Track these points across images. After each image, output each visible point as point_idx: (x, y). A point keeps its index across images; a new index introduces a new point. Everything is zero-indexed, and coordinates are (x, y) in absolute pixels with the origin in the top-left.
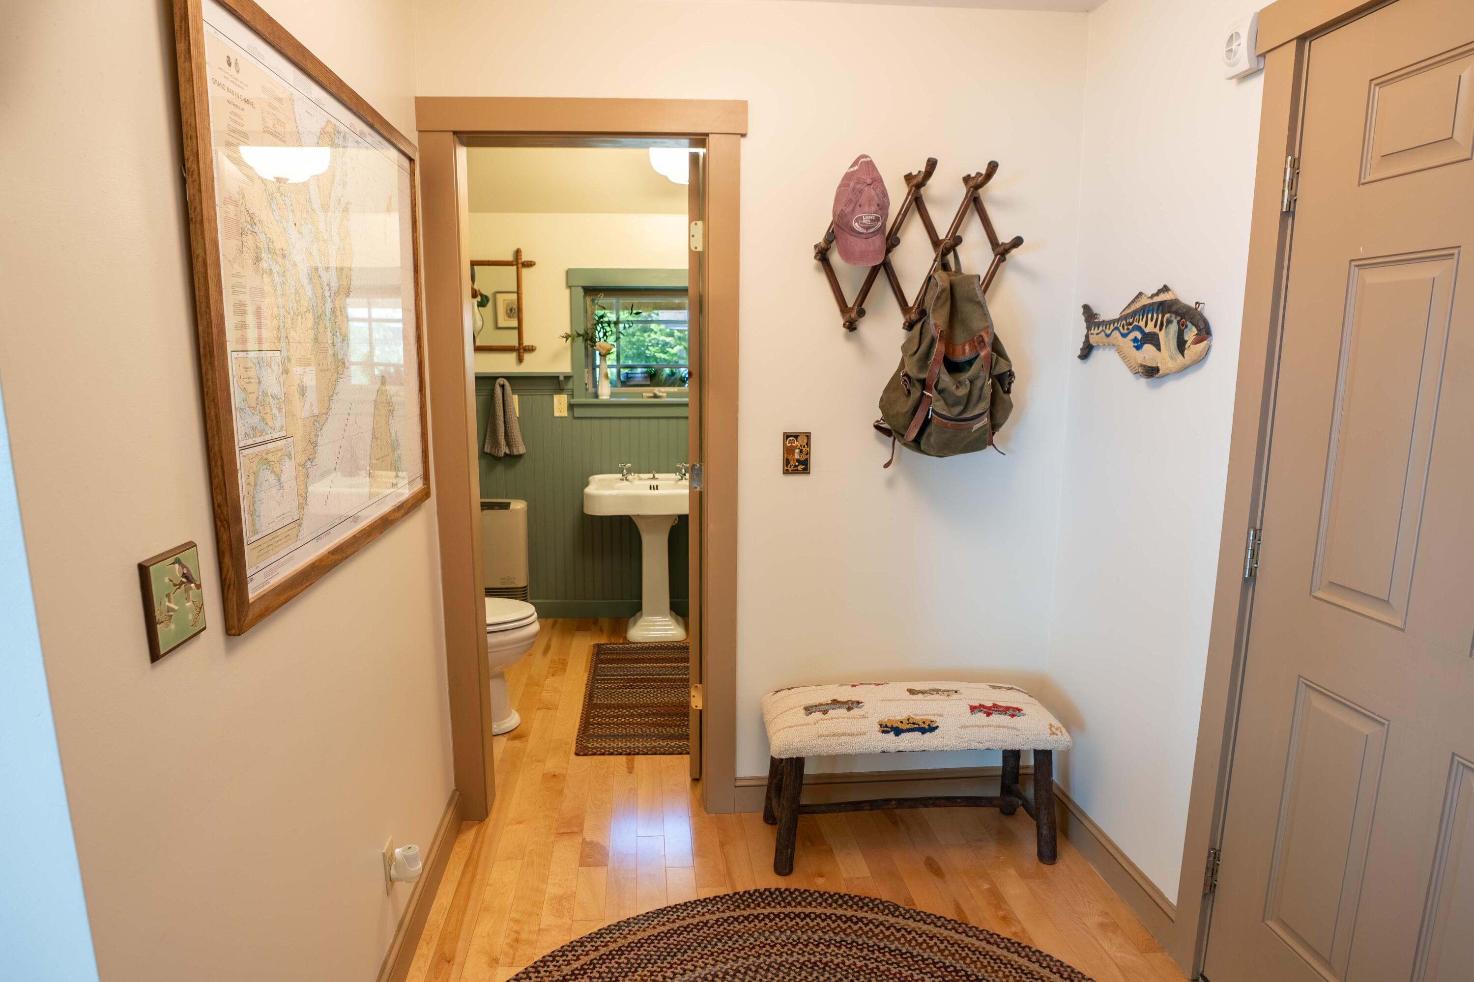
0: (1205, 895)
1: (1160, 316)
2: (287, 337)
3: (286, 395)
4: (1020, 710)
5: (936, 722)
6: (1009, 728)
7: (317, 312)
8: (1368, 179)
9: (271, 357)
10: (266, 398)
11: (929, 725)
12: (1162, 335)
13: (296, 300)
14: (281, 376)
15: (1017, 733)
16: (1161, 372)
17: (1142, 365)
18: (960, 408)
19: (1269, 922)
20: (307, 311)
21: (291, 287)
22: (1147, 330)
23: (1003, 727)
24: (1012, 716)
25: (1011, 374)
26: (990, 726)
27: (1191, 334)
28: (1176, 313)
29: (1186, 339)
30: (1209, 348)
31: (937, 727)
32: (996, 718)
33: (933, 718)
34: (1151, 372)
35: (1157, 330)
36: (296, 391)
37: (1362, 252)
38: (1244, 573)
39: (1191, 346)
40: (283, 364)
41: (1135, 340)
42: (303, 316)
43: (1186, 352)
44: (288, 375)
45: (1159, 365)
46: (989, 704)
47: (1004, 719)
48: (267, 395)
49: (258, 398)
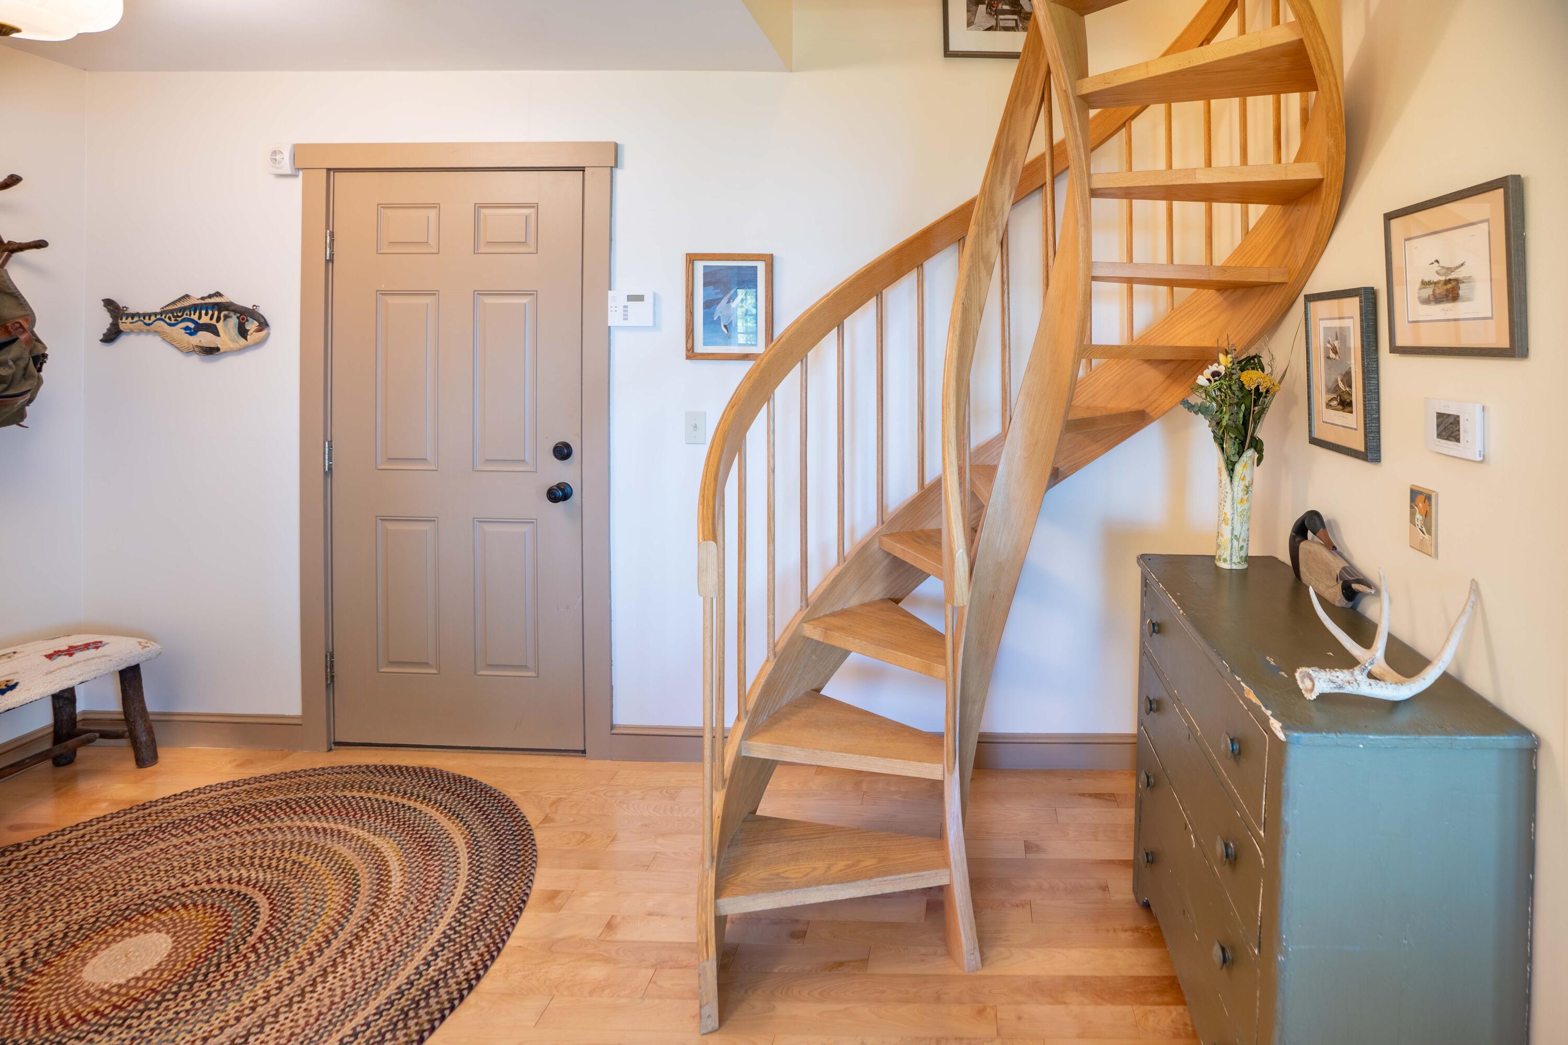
0: (327, 686)
1: (216, 313)
4: (101, 642)
5: (13, 680)
6: (99, 658)
8: (382, 252)
11: (6, 685)
12: (220, 326)
15: (109, 658)
16: (221, 351)
17: (197, 346)
18: (5, 386)
19: (382, 670)
22: (201, 322)
23: (93, 658)
24: (97, 648)
25: (45, 356)
26: (78, 662)
27: (252, 326)
28: (235, 311)
29: (248, 328)
30: (268, 335)
31: (16, 684)
32: (78, 656)
33: (8, 678)
34: (211, 351)
35: (214, 322)
37: (383, 287)
38: (324, 469)
39: (254, 333)
41: (187, 328)
43: (248, 337)
45: (219, 346)
46: (66, 648)
47: (91, 652)
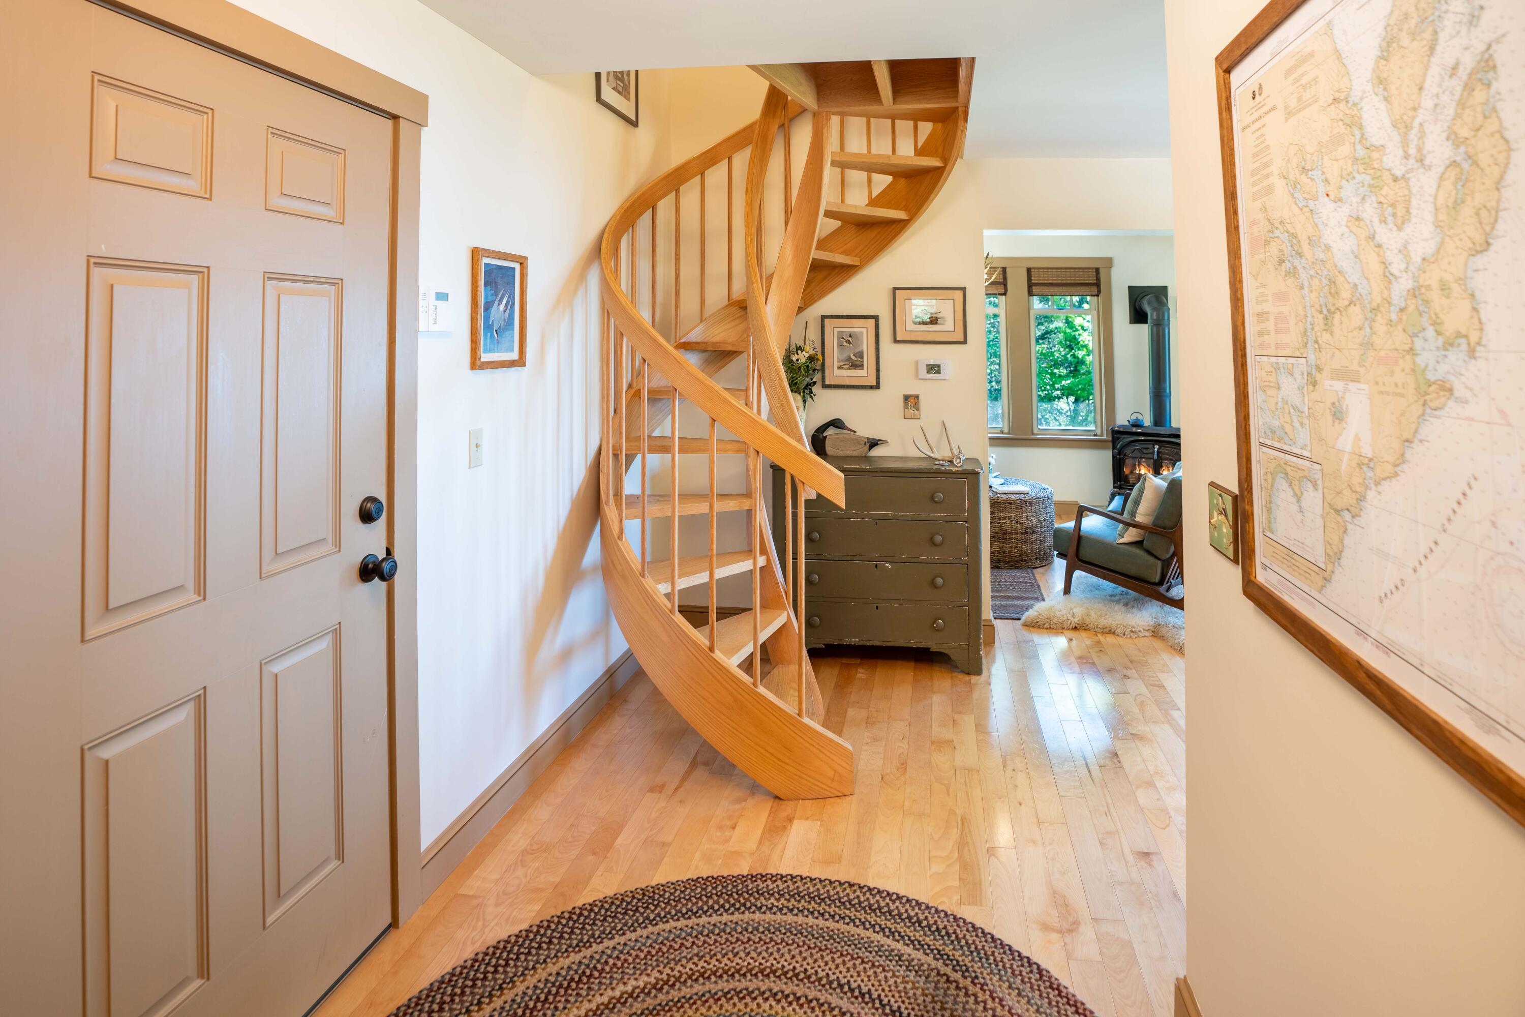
2: (1316, 342)
3: (1311, 411)
7: (1370, 303)
9: (1293, 365)
10: (1286, 407)
13: (1330, 293)
14: (1306, 387)
20: (1349, 305)
21: (1323, 280)
36: (1328, 411)
40: (1309, 374)
42: (1344, 313)
44: (1317, 387)
48: (1287, 403)
49: (1277, 403)
